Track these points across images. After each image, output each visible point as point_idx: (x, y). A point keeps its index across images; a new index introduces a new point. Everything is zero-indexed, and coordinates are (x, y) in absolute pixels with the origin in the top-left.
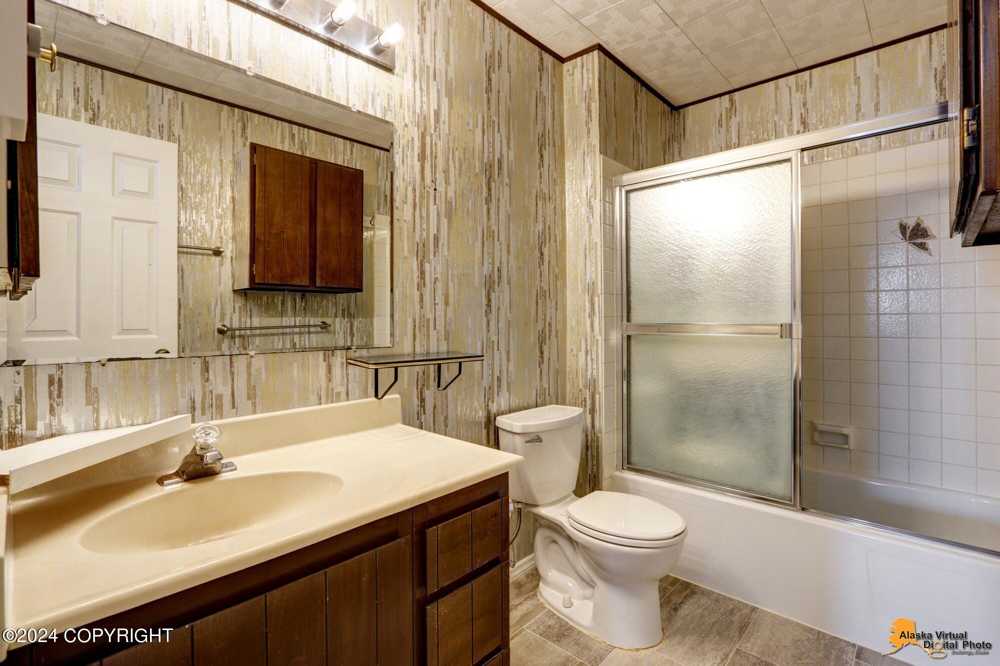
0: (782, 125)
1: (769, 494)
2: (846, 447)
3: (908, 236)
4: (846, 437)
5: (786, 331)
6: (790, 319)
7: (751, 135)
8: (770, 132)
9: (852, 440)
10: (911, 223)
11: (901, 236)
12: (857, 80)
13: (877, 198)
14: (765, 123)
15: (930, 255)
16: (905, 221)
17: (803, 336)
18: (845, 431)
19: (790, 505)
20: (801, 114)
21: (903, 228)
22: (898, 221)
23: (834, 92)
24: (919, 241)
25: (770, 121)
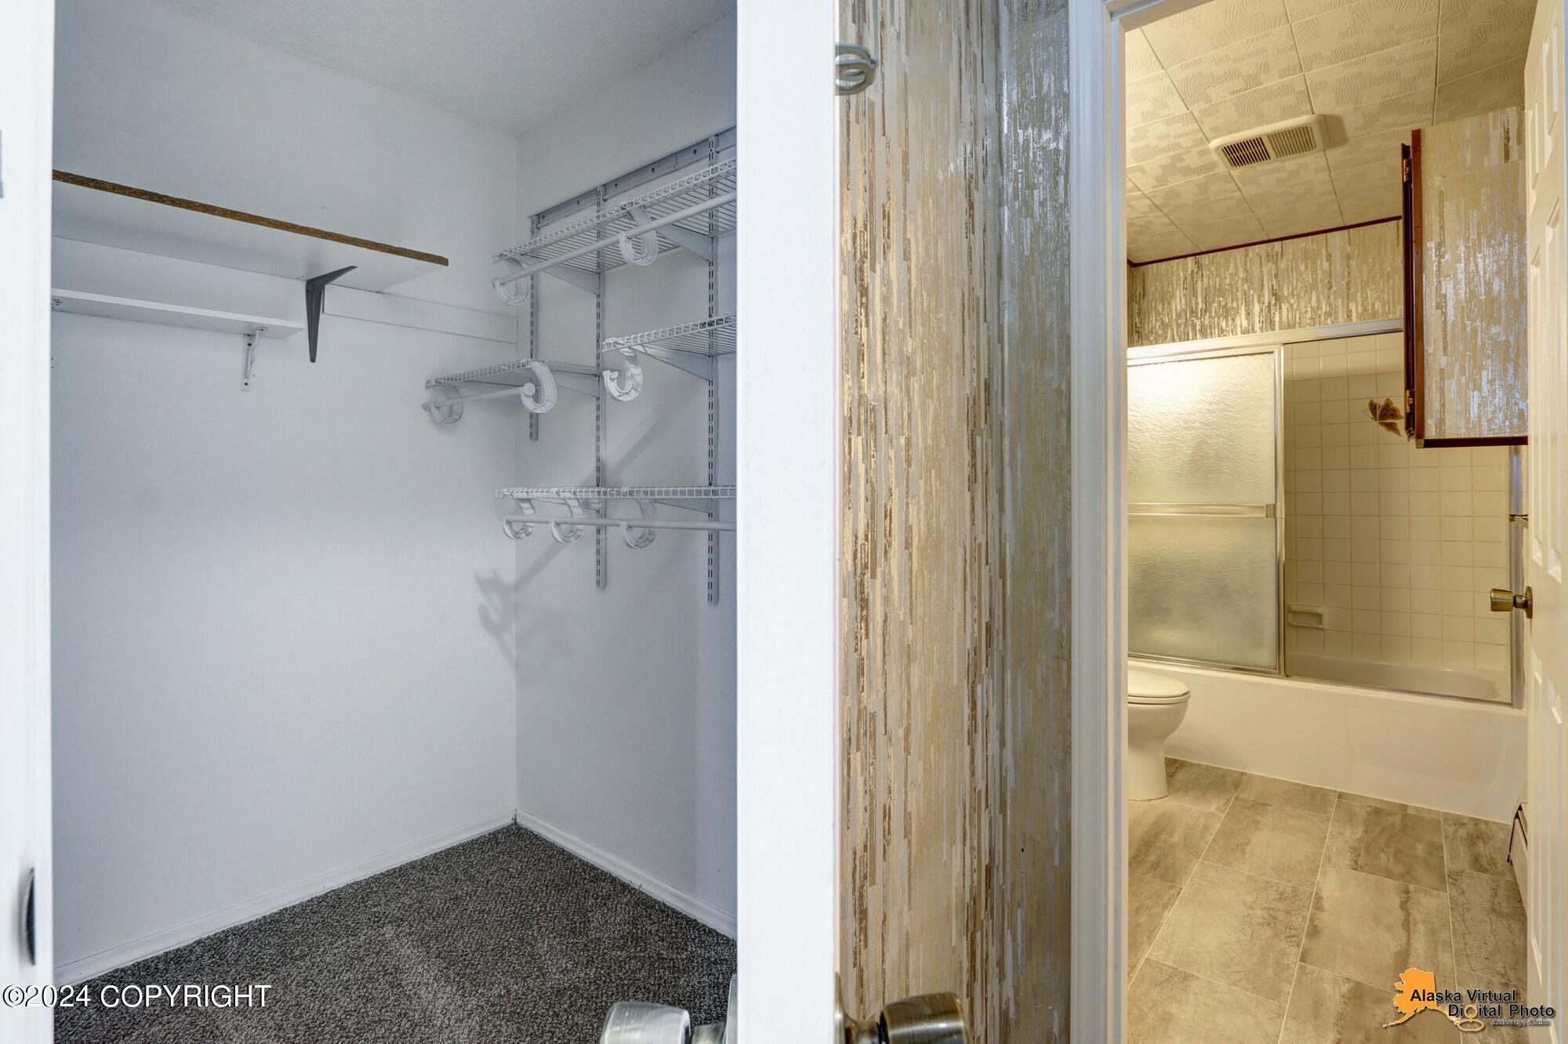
0: (1253, 295)
1: (1255, 666)
2: (1320, 626)
3: (1378, 416)
4: (1320, 616)
5: (1272, 510)
6: (1274, 499)
7: (1220, 303)
8: (1240, 302)
9: (1325, 619)
10: (1381, 402)
11: (1372, 416)
12: (1329, 256)
13: (1348, 377)
14: (1234, 291)
15: (1399, 434)
16: (1375, 401)
17: (1286, 515)
18: (1319, 610)
19: (1275, 674)
20: (1273, 286)
21: (1373, 407)
22: (1369, 400)
23: (1306, 267)
24: (1389, 421)
25: (1240, 290)
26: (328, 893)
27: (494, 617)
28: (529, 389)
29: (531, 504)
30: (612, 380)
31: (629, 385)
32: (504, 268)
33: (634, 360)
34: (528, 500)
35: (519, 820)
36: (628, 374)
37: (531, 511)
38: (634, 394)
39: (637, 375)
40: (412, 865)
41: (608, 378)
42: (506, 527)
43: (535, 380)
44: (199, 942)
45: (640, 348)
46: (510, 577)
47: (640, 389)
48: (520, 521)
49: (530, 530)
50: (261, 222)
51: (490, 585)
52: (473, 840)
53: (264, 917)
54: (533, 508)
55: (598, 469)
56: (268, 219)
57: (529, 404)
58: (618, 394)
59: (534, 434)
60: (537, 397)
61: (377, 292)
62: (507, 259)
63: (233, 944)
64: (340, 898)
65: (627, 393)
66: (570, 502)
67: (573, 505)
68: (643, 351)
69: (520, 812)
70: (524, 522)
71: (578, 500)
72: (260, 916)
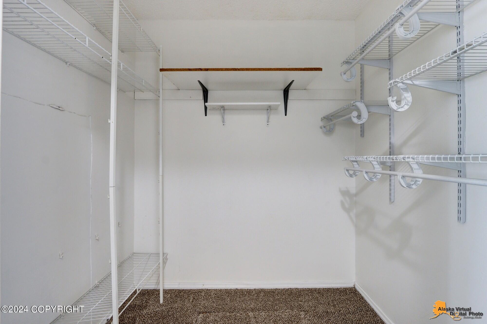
26: (289, 289)
27: (347, 206)
28: (355, 114)
29: (357, 163)
30: (393, 101)
31: (403, 103)
32: (345, 67)
33: (406, 90)
34: (356, 161)
35: (356, 287)
36: (403, 97)
37: (357, 166)
38: (406, 107)
39: (408, 97)
40: (315, 290)
41: (391, 100)
42: (346, 172)
43: (358, 110)
44: (255, 289)
45: (409, 82)
46: (353, 191)
47: (410, 104)
48: (353, 170)
49: (357, 174)
50: (262, 70)
51: (345, 193)
52: (337, 289)
53: (271, 289)
54: (358, 164)
55: (390, 148)
56: (263, 68)
57: (355, 120)
58: (397, 108)
59: (362, 135)
60: (359, 117)
61: (305, 89)
62: (346, 63)
63: (262, 294)
64: (292, 293)
65: (402, 107)
66: (373, 162)
67: (375, 164)
68: (411, 83)
69: (356, 283)
70: (354, 171)
71: (377, 161)
72: (270, 288)
